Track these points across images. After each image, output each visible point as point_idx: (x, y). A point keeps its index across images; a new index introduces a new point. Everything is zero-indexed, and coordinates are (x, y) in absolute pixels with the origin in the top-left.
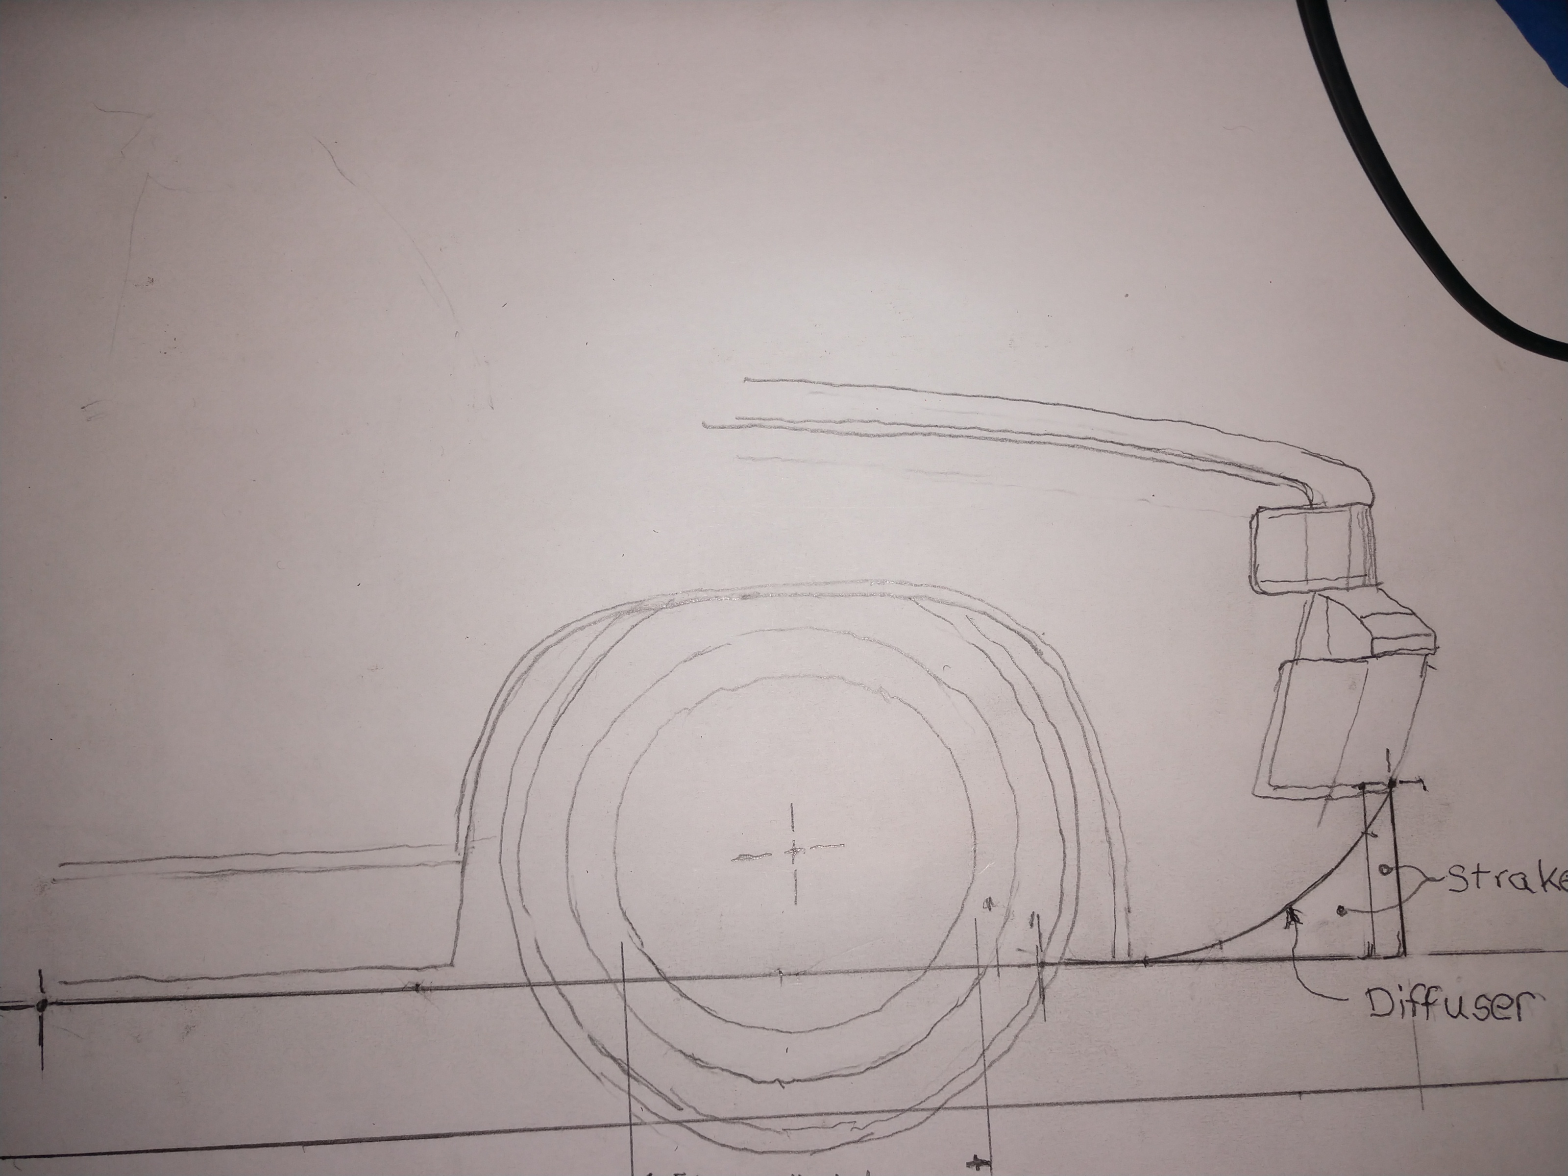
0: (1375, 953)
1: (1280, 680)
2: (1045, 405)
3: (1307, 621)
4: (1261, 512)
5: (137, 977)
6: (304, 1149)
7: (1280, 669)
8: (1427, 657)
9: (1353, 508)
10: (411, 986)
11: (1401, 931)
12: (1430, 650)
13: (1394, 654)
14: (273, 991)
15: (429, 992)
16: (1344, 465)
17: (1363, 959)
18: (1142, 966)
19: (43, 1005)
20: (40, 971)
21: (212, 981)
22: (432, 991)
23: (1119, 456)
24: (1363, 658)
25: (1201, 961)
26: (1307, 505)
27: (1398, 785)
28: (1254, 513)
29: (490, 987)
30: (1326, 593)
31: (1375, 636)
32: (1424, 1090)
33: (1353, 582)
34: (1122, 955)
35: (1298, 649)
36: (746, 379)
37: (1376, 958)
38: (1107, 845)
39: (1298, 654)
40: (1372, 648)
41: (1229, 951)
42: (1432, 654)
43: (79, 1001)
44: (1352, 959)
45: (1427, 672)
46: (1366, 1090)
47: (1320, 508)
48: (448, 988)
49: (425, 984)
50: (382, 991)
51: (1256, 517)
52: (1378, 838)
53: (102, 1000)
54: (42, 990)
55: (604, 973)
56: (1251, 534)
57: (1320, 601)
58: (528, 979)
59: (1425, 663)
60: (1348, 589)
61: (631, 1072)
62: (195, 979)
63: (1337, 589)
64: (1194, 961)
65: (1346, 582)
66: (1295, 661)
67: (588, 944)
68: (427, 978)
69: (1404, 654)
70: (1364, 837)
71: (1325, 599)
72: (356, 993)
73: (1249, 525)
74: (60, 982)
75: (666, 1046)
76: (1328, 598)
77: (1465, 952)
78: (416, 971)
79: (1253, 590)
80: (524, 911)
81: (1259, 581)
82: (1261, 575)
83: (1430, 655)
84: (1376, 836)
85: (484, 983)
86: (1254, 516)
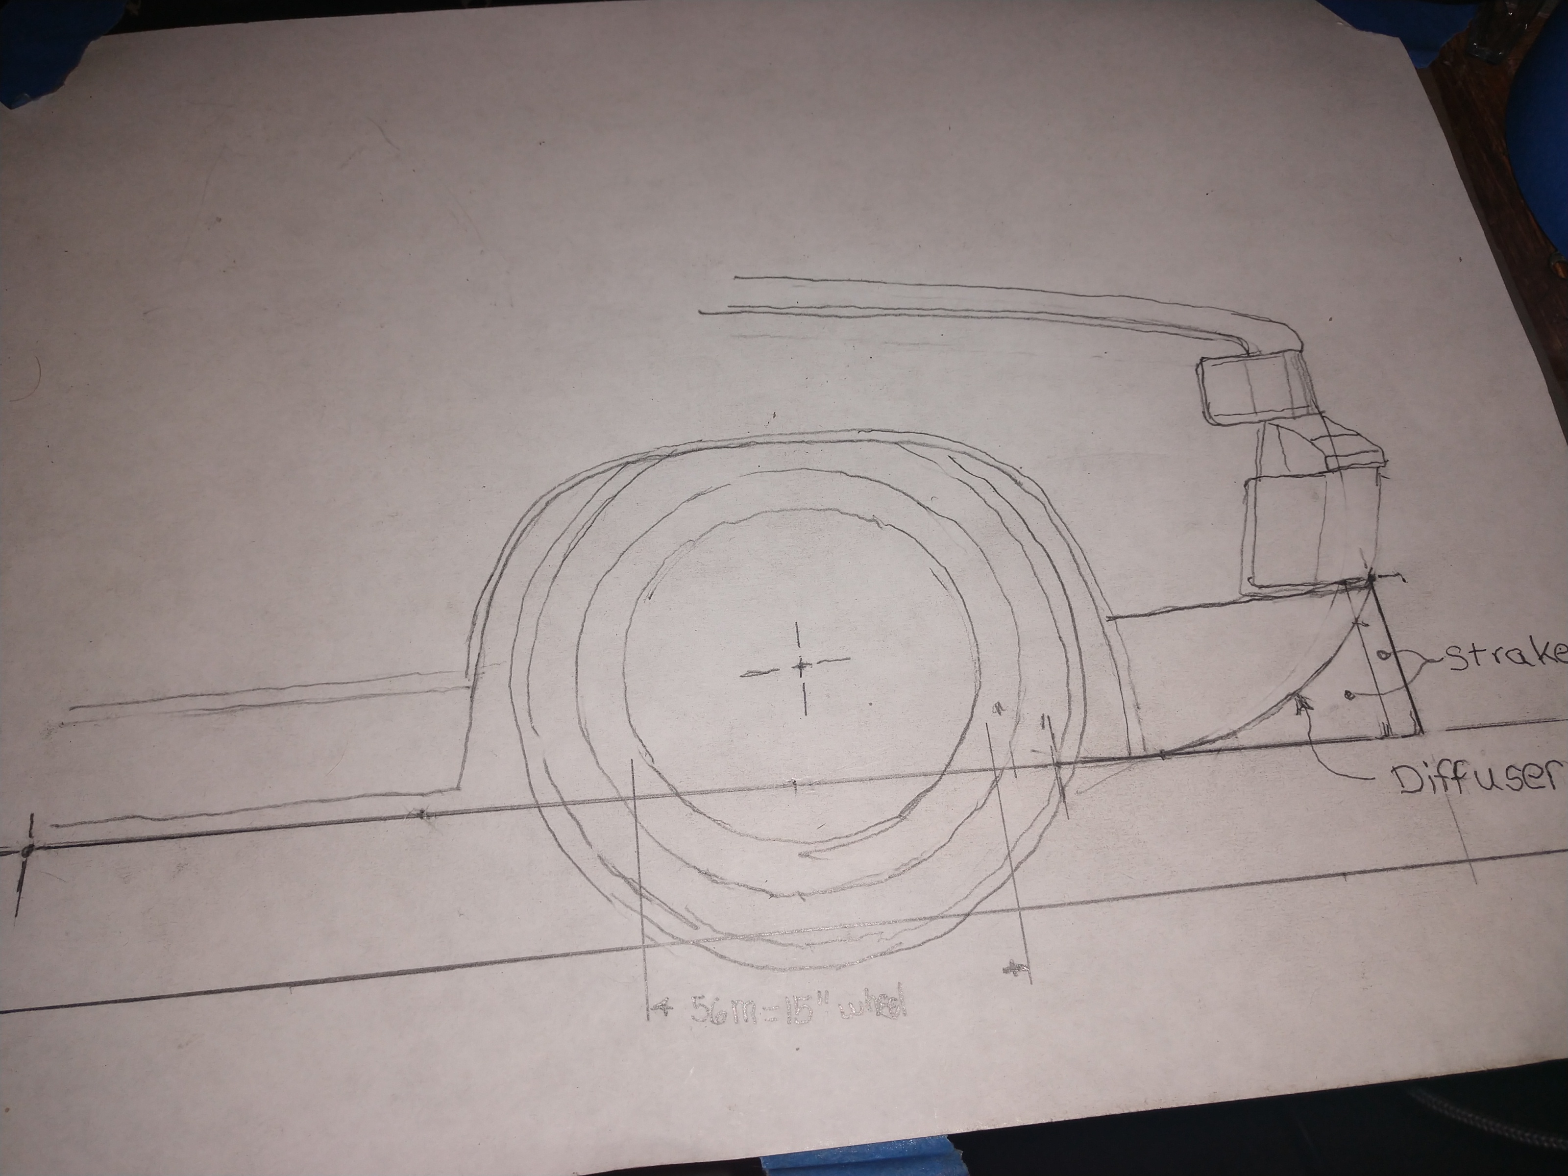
0: (1392, 733)
1: (1247, 492)
2: (1000, 290)
3: (1262, 445)
4: (1205, 361)
5: (134, 817)
6: (291, 990)
7: (1245, 486)
8: (1379, 469)
9: (1286, 354)
10: (415, 813)
11: (1412, 710)
12: (1381, 463)
13: (1348, 468)
14: (272, 825)
15: (433, 817)
16: (1271, 321)
17: (1382, 738)
18: (1160, 759)
19: (28, 851)
20: (32, 815)
21: (211, 817)
22: (437, 817)
23: (1071, 324)
24: (1320, 473)
25: (1219, 751)
26: (1245, 354)
27: (1379, 579)
28: (1198, 363)
29: (496, 809)
30: (1276, 422)
31: (1327, 454)
32: (1473, 864)
33: (1298, 412)
34: (1138, 750)
35: (1259, 469)
36: (736, 277)
37: (1394, 738)
38: (1108, 647)
39: (1259, 473)
40: (1327, 465)
41: (1243, 739)
42: (1383, 467)
43: (69, 844)
44: (1370, 740)
45: (1382, 481)
46: (1413, 867)
47: (1256, 356)
48: (453, 813)
49: (431, 810)
50: (385, 819)
51: (1200, 366)
52: (1369, 627)
53: (92, 843)
54: (30, 836)
55: (614, 790)
56: (1199, 379)
57: (1271, 430)
58: (537, 801)
59: (1378, 474)
60: (1294, 418)
61: (643, 891)
62: (192, 816)
63: (1285, 418)
64: (1211, 751)
65: (1291, 412)
66: (1257, 478)
67: (597, 763)
68: (432, 804)
69: (1357, 468)
70: (1356, 626)
71: (1276, 427)
72: (358, 822)
73: (1195, 372)
74: (52, 825)
75: (679, 862)
76: (1277, 426)
77: (1482, 726)
78: (421, 797)
79: (1209, 422)
80: (533, 731)
81: (1212, 415)
82: (1213, 410)
83: (1381, 468)
84: (1367, 625)
85: (490, 806)
86: (1199, 365)
